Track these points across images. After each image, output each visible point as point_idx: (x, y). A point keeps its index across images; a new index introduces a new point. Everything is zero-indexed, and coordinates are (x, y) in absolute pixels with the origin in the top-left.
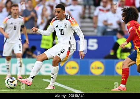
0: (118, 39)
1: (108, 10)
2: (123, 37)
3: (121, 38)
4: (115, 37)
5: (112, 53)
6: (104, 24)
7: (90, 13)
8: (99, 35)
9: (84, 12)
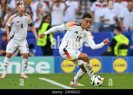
0: (115, 35)
1: (105, 6)
2: (120, 33)
3: (119, 34)
4: (112, 33)
5: (109, 50)
6: (100, 20)
7: (86, 9)
8: (96, 31)
9: (80, 8)
